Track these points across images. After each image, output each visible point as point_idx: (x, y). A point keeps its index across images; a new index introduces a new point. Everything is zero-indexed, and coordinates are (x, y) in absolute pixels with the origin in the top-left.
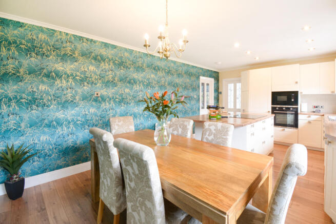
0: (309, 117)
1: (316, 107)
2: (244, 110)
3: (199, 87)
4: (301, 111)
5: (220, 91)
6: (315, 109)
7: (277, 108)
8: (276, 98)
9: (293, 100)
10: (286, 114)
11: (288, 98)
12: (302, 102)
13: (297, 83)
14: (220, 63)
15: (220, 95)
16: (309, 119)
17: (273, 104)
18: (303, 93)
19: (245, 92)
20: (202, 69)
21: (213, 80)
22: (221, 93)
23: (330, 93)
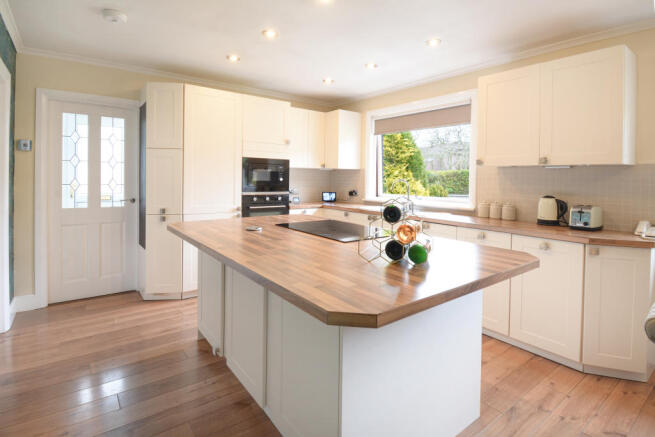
2: (164, 212)
7: (255, 199)
9: (281, 179)
11: (272, 174)
13: (287, 142)
17: (245, 189)
18: (295, 166)
23: (318, 167)
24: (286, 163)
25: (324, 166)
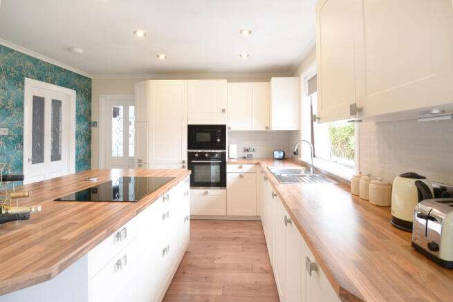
0: (241, 167)
1: (247, 150)
2: (140, 161)
3: (21, 105)
4: (229, 158)
5: (93, 120)
6: (246, 154)
7: (197, 155)
8: (195, 136)
9: (219, 140)
10: (209, 164)
11: (211, 136)
12: (230, 143)
13: (223, 111)
14: (80, 51)
15: (93, 129)
16: (241, 170)
17: (189, 147)
18: (232, 129)
19: (142, 123)
20: (36, 61)
21: (72, 93)
22: (95, 124)
23: (263, 129)
24: (223, 128)
25: (267, 128)
